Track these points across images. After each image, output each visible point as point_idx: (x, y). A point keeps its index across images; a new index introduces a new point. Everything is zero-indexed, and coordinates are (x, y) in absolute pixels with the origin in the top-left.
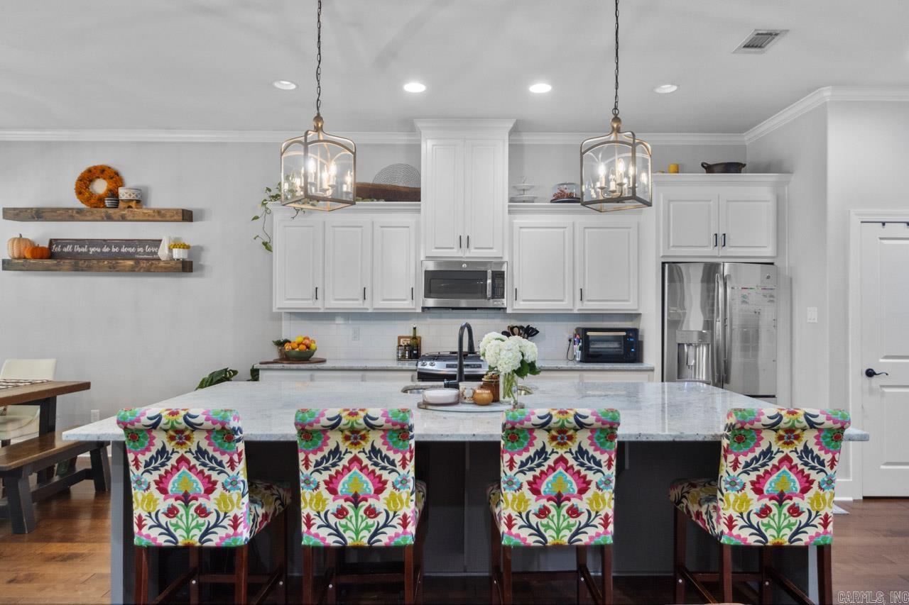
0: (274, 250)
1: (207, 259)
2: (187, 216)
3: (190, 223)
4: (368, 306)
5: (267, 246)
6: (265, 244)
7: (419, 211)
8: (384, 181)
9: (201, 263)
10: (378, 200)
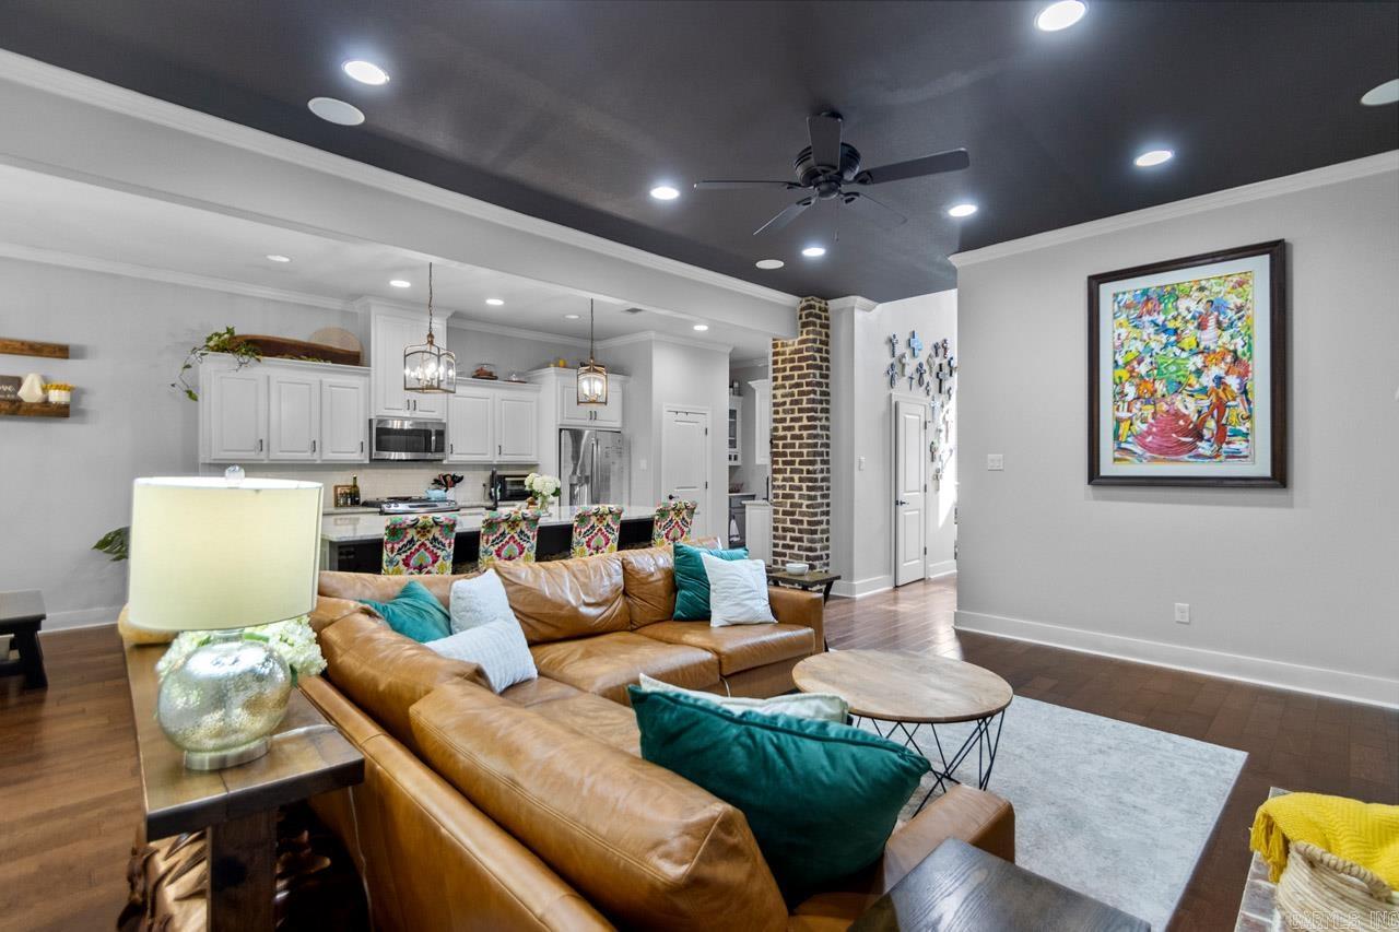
0: (200, 398)
1: (88, 403)
2: (61, 352)
3: (64, 361)
4: (317, 458)
5: (191, 395)
6: (190, 393)
7: (368, 375)
8: (315, 341)
9: (82, 407)
10: (325, 360)
